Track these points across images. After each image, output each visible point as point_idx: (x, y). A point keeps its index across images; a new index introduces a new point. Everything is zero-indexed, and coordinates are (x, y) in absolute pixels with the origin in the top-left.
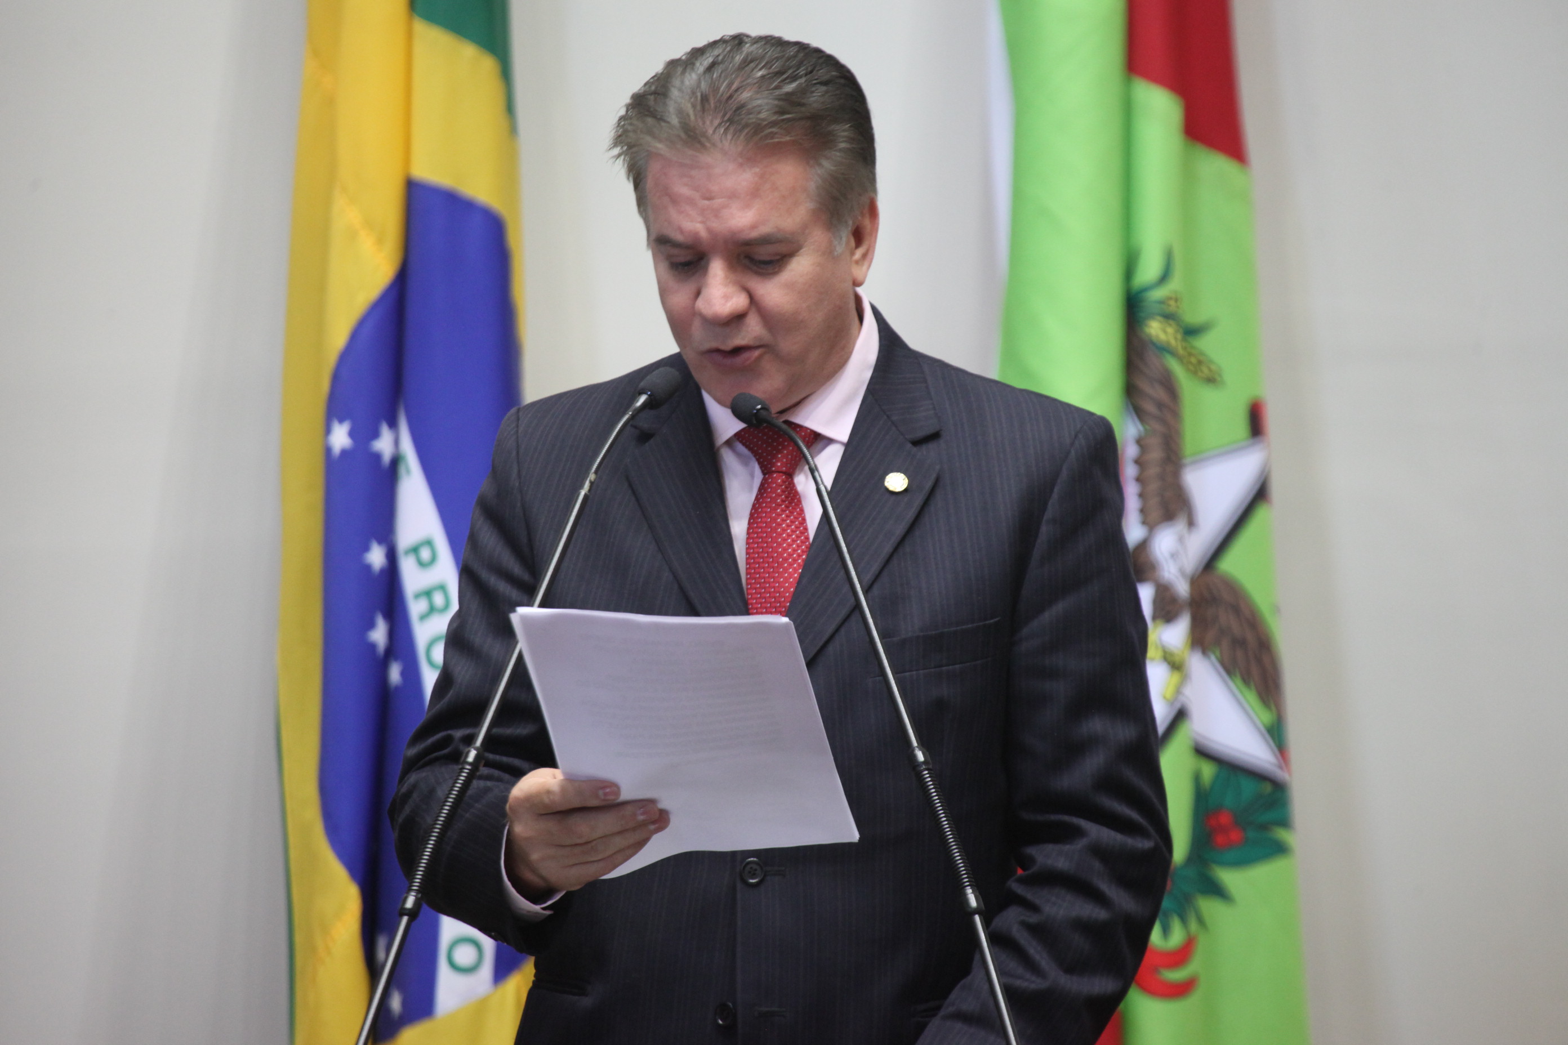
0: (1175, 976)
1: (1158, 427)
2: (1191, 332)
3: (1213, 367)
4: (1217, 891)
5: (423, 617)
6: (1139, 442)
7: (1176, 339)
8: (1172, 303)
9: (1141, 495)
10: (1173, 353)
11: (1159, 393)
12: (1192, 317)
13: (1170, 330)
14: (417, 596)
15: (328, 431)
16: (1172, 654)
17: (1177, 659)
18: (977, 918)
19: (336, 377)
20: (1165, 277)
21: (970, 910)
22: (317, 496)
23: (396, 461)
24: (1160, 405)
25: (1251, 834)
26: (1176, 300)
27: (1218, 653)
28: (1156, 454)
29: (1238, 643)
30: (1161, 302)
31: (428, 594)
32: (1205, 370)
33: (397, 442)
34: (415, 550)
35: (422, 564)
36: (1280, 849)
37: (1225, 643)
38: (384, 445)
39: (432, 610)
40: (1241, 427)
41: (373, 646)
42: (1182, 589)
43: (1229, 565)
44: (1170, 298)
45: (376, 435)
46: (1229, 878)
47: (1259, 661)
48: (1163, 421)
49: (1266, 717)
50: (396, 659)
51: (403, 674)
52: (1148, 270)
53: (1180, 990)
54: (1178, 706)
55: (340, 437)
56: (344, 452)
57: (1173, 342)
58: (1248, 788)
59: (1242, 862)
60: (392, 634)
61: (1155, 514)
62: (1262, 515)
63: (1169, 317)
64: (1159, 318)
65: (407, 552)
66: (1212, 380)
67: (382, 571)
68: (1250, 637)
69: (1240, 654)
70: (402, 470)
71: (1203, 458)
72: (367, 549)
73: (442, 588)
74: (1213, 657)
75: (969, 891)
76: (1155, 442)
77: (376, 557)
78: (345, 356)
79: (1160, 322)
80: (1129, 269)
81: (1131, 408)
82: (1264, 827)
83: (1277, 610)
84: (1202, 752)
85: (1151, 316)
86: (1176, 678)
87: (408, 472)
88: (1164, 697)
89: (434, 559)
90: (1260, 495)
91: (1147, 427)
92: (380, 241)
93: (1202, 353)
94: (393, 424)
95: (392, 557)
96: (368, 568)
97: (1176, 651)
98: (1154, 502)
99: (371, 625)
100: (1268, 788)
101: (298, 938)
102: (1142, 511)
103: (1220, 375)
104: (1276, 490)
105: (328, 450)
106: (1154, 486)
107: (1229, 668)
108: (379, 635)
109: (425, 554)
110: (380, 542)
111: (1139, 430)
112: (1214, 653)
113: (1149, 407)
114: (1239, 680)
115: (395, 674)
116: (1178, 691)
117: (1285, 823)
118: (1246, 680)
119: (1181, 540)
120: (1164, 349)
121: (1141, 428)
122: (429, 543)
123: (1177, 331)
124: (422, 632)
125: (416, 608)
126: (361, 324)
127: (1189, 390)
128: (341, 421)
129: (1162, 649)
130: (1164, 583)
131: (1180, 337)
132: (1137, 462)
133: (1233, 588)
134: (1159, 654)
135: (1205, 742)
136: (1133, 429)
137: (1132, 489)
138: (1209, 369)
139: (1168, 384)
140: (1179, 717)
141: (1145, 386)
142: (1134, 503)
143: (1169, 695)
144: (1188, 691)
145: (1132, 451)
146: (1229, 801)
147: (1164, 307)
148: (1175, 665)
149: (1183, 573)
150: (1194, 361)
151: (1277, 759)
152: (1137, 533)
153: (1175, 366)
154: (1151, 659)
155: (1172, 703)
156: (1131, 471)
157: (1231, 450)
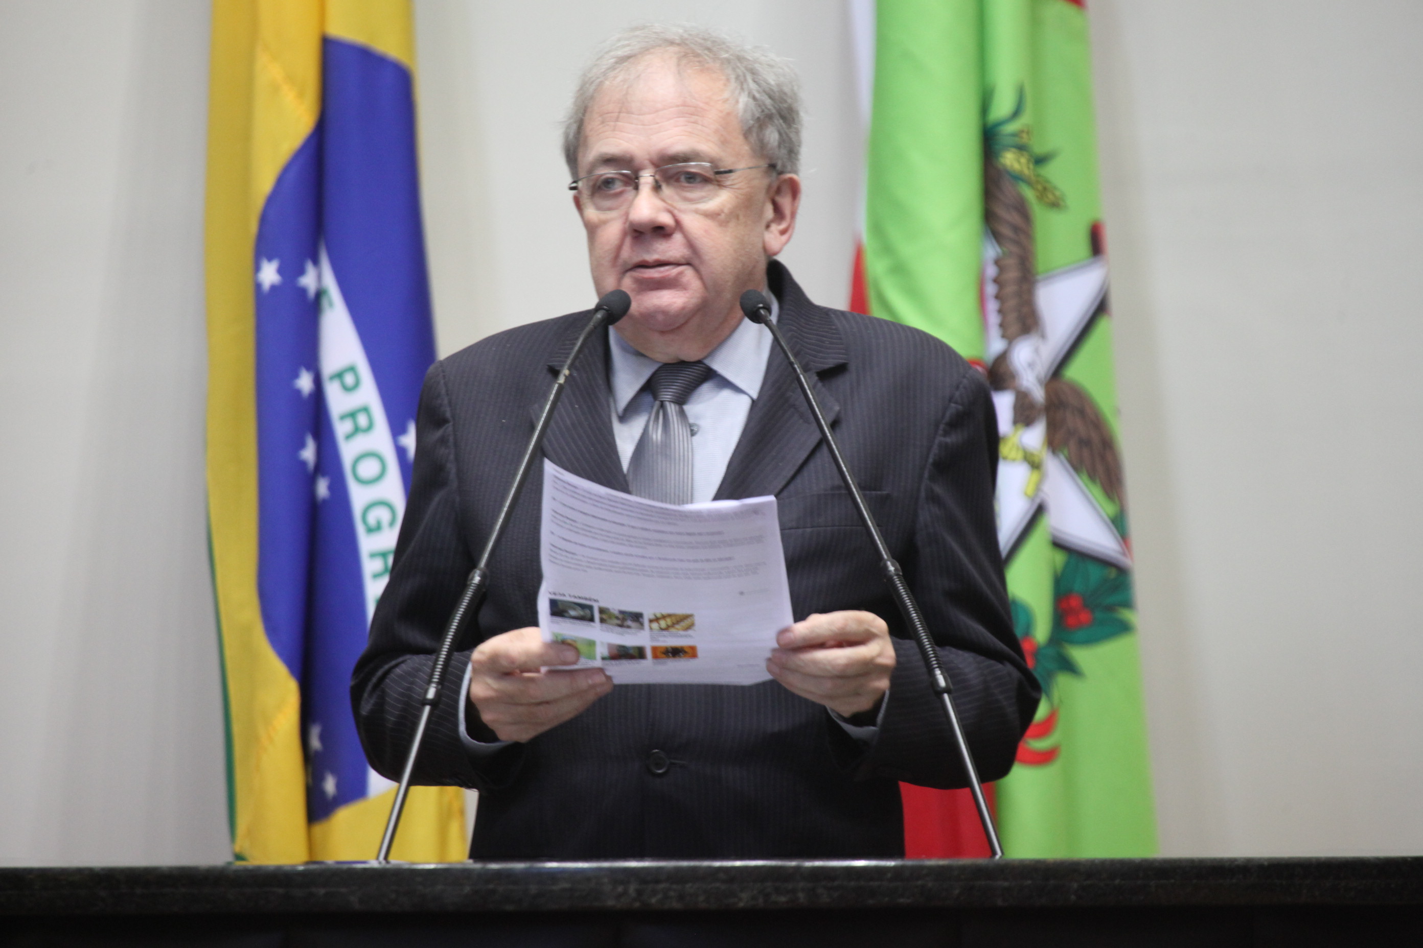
0: (1042, 744)
1: (1014, 249)
2: (1040, 161)
3: (1057, 193)
4: (1069, 667)
5: (349, 437)
6: (997, 262)
7: (1029, 168)
8: (1025, 135)
9: (1000, 311)
10: (1027, 182)
11: (1013, 217)
12: (1039, 149)
13: (1023, 160)
14: (343, 417)
15: (257, 268)
16: (1032, 455)
17: (1036, 460)
18: (946, 696)
19: (264, 219)
20: (1017, 113)
21: (939, 689)
22: (249, 326)
23: (320, 294)
24: (1016, 229)
25: (1099, 615)
26: (1028, 133)
27: (1066, 452)
28: (1012, 274)
29: (1085, 443)
30: (1015, 135)
31: (352, 415)
32: (1050, 196)
33: (319, 277)
34: (339, 376)
35: (347, 389)
36: (1124, 628)
37: (1073, 443)
38: (309, 281)
39: (357, 430)
40: (1082, 247)
41: (303, 464)
42: (1038, 394)
43: (1075, 372)
44: (1022, 131)
45: (302, 272)
46: (1080, 655)
47: (1103, 458)
48: (1018, 243)
49: (1110, 509)
50: (323, 475)
51: (331, 488)
52: (1002, 107)
53: (1045, 758)
54: (1038, 501)
55: (269, 274)
56: (273, 288)
57: (1026, 171)
58: (1095, 573)
59: (1091, 641)
60: (320, 453)
61: (1014, 328)
62: (1103, 326)
63: (1021, 148)
64: (1013, 150)
65: (333, 377)
66: (1056, 204)
67: (311, 395)
68: (1095, 437)
69: (1086, 453)
70: (325, 302)
71: (1051, 276)
72: (296, 375)
73: (365, 410)
74: (1062, 457)
75: (938, 672)
76: (1011, 262)
77: (305, 383)
78: (271, 200)
79: (1015, 153)
80: (985, 106)
81: (989, 232)
82: (1110, 608)
83: (1118, 412)
84: (1058, 544)
85: (1007, 147)
86: (1035, 476)
87: (331, 304)
88: (1026, 494)
89: (357, 384)
90: (1101, 308)
91: (1005, 249)
92: (301, 95)
93: (1047, 181)
94: (316, 262)
95: (318, 382)
96: (298, 392)
97: (1035, 452)
98: (1012, 317)
99: (302, 445)
100: (1113, 573)
102: (1002, 325)
103: (1063, 201)
104: (1115, 304)
105: (258, 286)
106: (1012, 303)
107: (1077, 465)
108: (309, 454)
109: (349, 379)
110: (307, 370)
111: (997, 253)
112: (1062, 452)
113: (1006, 231)
114: (1085, 477)
115: (322, 488)
116: (1038, 488)
117: (1128, 604)
118: (1092, 476)
119: (1037, 351)
120: (1018, 178)
121: (999, 250)
122: (352, 369)
123: (1029, 161)
124: (348, 451)
125: (341, 429)
126: (286, 170)
127: (1040, 215)
128: (270, 259)
129: (1018, 449)
130: (1023, 389)
131: (1031, 166)
132: (996, 281)
133: (1078, 393)
134: (1020, 455)
135: (1058, 534)
136: (992, 251)
137: (992, 306)
138: (1054, 194)
139: (1022, 209)
140: (1039, 511)
141: (1001, 212)
142: (994, 319)
143: (1030, 491)
144: (1047, 488)
145: (992, 271)
146: (1078, 586)
147: (1017, 139)
148: (1035, 465)
149: (1040, 381)
150: (1040, 187)
151: (1121, 546)
152: (997, 346)
153: (1029, 194)
154: (1014, 460)
155: (1032, 499)
156: (991, 289)
157: (1075, 268)
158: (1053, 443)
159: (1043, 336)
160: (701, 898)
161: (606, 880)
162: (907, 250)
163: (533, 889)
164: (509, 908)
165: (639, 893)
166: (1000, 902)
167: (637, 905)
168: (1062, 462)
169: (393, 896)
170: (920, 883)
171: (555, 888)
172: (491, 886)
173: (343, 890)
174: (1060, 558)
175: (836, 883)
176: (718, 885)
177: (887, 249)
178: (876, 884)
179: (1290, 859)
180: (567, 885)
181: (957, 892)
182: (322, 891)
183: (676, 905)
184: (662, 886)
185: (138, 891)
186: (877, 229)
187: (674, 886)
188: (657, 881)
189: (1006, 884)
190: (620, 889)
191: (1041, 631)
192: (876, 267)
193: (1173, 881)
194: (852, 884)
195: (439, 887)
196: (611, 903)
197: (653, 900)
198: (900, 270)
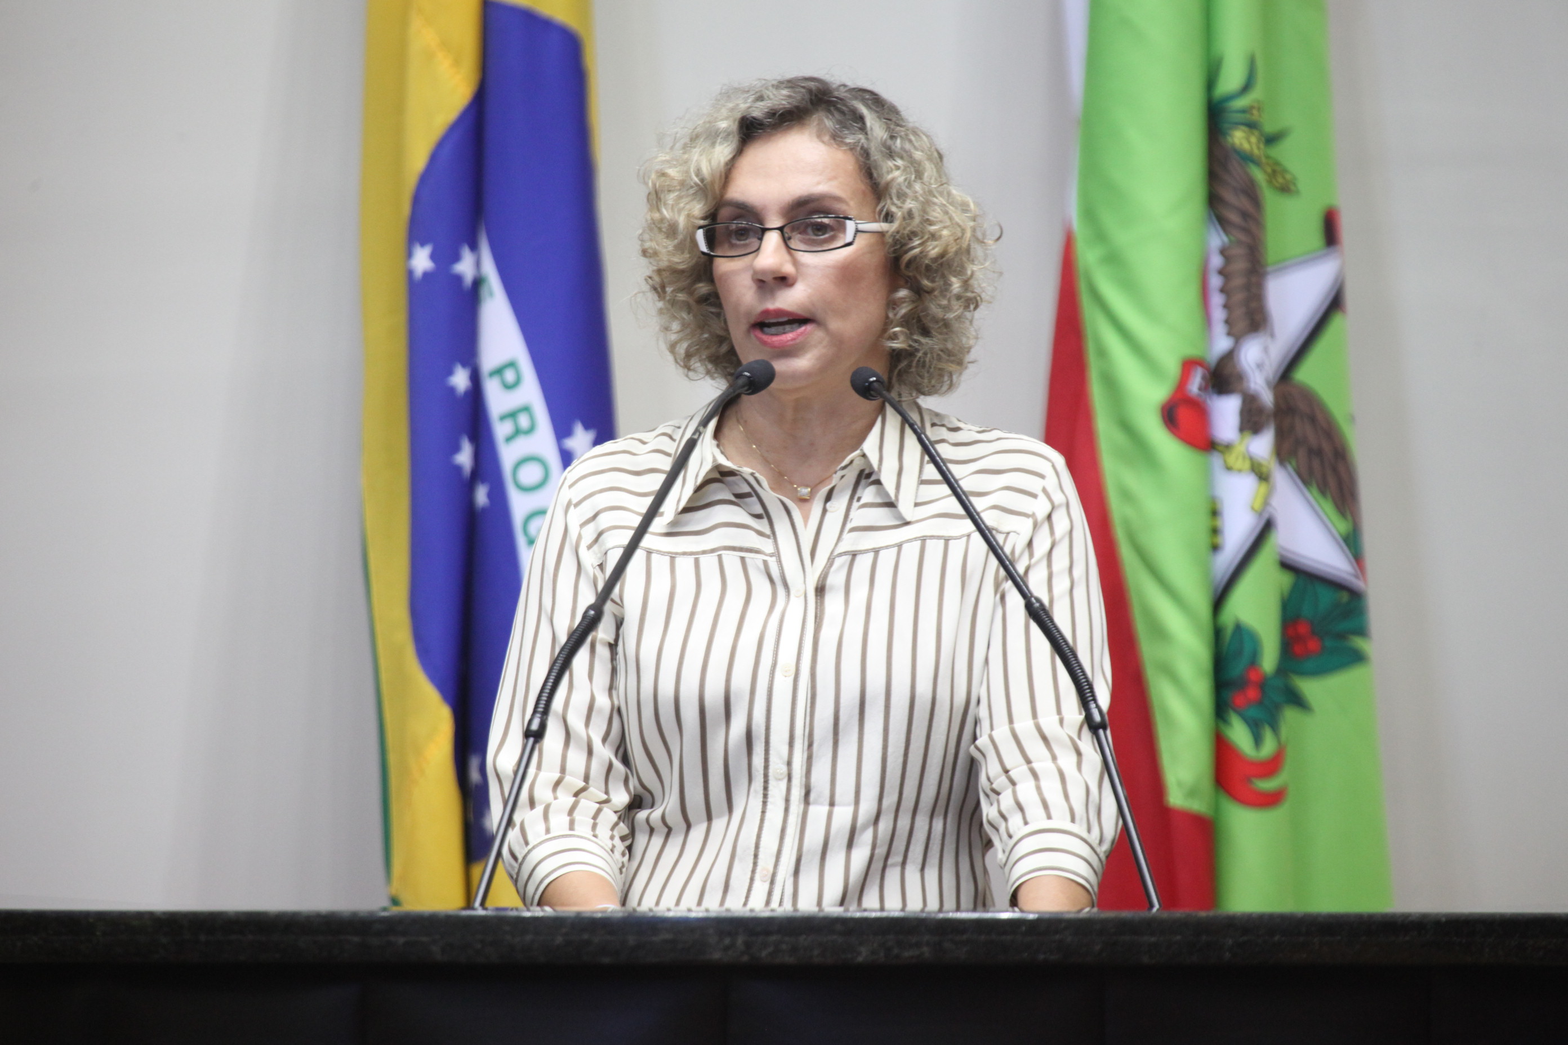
0: (1266, 785)
1: (1242, 237)
2: (1271, 140)
3: (1288, 177)
5: (509, 439)
6: (1223, 252)
7: (1259, 148)
8: (1255, 112)
9: (1226, 306)
10: (1257, 163)
11: (1244, 203)
12: (1271, 126)
13: (1253, 139)
14: (503, 418)
15: (409, 255)
16: (1260, 465)
17: (1264, 470)
19: (417, 199)
20: (1247, 87)
22: (401, 319)
23: (478, 283)
25: (1329, 643)
26: (1259, 109)
27: (1294, 463)
28: (1240, 265)
29: (1316, 453)
30: (1244, 111)
31: (512, 415)
32: (1280, 180)
33: (478, 264)
34: (499, 372)
35: (507, 386)
36: (1357, 658)
37: (1302, 453)
38: (465, 267)
39: (517, 432)
40: (1315, 237)
41: (458, 469)
42: (1267, 398)
43: (1305, 374)
44: (1252, 108)
45: (457, 258)
46: (1310, 688)
47: (1335, 470)
48: (1247, 231)
49: (1343, 526)
50: (483, 482)
51: (490, 495)
52: (1231, 80)
53: (1271, 800)
55: (422, 260)
56: (426, 275)
57: (1256, 151)
58: (1326, 597)
59: (1320, 671)
60: (477, 456)
61: (1241, 325)
62: (1337, 323)
63: (1252, 126)
64: (1243, 128)
65: (492, 374)
66: (1286, 189)
67: (467, 393)
68: (1326, 447)
69: (1316, 464)
70: (484, 292)
72: (450, 372)
73: (527, 410)
74: (1290, 468)
76: (1239, 251)
77: (460, 380)
78: (424, 178)
79: (1244, 131)
80: (1211, 81)
81: (1214, 218)
82: (1342, 636)
83: (1352, 419)
84: (1286, 565)
86: (1263, 488)
87: (491, 294)
89: (518, 381)
92: (457, 63)
93: (1277, 163)
94: (474, 247)
95: (476, 378)
96: (452, 390)
97: (1264, 462)
98: (1239, 312)
99: (457, 449)
100: (1345, 597)
101: (392, 759)
102: (1227, 322)
103: (1294, 184)
104: (1350, 299)
105: (410, 273)
106: (1239, 297)
107: (1306, 478)
108: (464, 457)
109: (510, 376)
110: (464, 365)
111: (1223, 241)
112: (1290, 463)
113: (1234, 217)
114: (1315, 490)
115: (481, 496)
117: (1362, 631)
118: (1323, 489)
119: (1266, 350)
120: (1247, 158)
121: (1225, 239)
122: (512, 364)
123: (1259, 141)
124: (508, 454)
125: (501, 430)
126: (440, 145)
127: (1271, 200)
128: (422, 245)
129: (1244, 458)
130: (1252, 392)
131: (1262, 146)
132: (1221, 272)
133: (1309, 397)
134: (1247, 465)
135: (1284, 553)
136: (1217, 239)
137: (1217, 300)
138: (1284, 178)
139: (1251, 193)
140: (1267, 528)
141: (1228, 195)
142: (1218, 314)
143: (1258, 505)
144: (1275, 502)
145: (1217, 261)
146: (1307, 611)
147: (1248, 116)
148: (1263, 476)
149: (1268, 383)
150: (1269, 170)
151: (1354, 568)
152: (1222, 344)
153: (1259, 176)
154: (1240, 471)
155: (1260, 514)
156: (1216, 281)
157: (1307, 259)
158: (1282, 453)
159: (1272, 335)
160: (816, 952)
161: (711, 931)
162: (1122, 237)
163: (631, 940)
164: (606, 960)
165: (748, 945)
166: (1146, 960)
167: (745, 958)
168: (1290, 474)
169: (479, 946)
170: (1057, 937)
171: (655, 939)
172: (586, 936)
173: (424, 939)
174: (1286, 580)
175: (965, 937)
176: (835, 937)
177: (1100, 236)
178: (1009, 938)
179: (1471, 915)
180: (668, 936)
181: (1098, 948)
182: (401, 940)
183: (789, 960)
184: (773, 938)
185: (203, 938)
186: (1089, 214)
187: (787, 939)
188: (768, 933)
189: (1153, 939)
190: (727, 941)
191: (1269, 660)
192: (1088, 256)
193: (1339, 938)
194: (983, 937)
195: (529, 938)
196: (717, 956)
197: (764, 953)
198: (1114, 259)
